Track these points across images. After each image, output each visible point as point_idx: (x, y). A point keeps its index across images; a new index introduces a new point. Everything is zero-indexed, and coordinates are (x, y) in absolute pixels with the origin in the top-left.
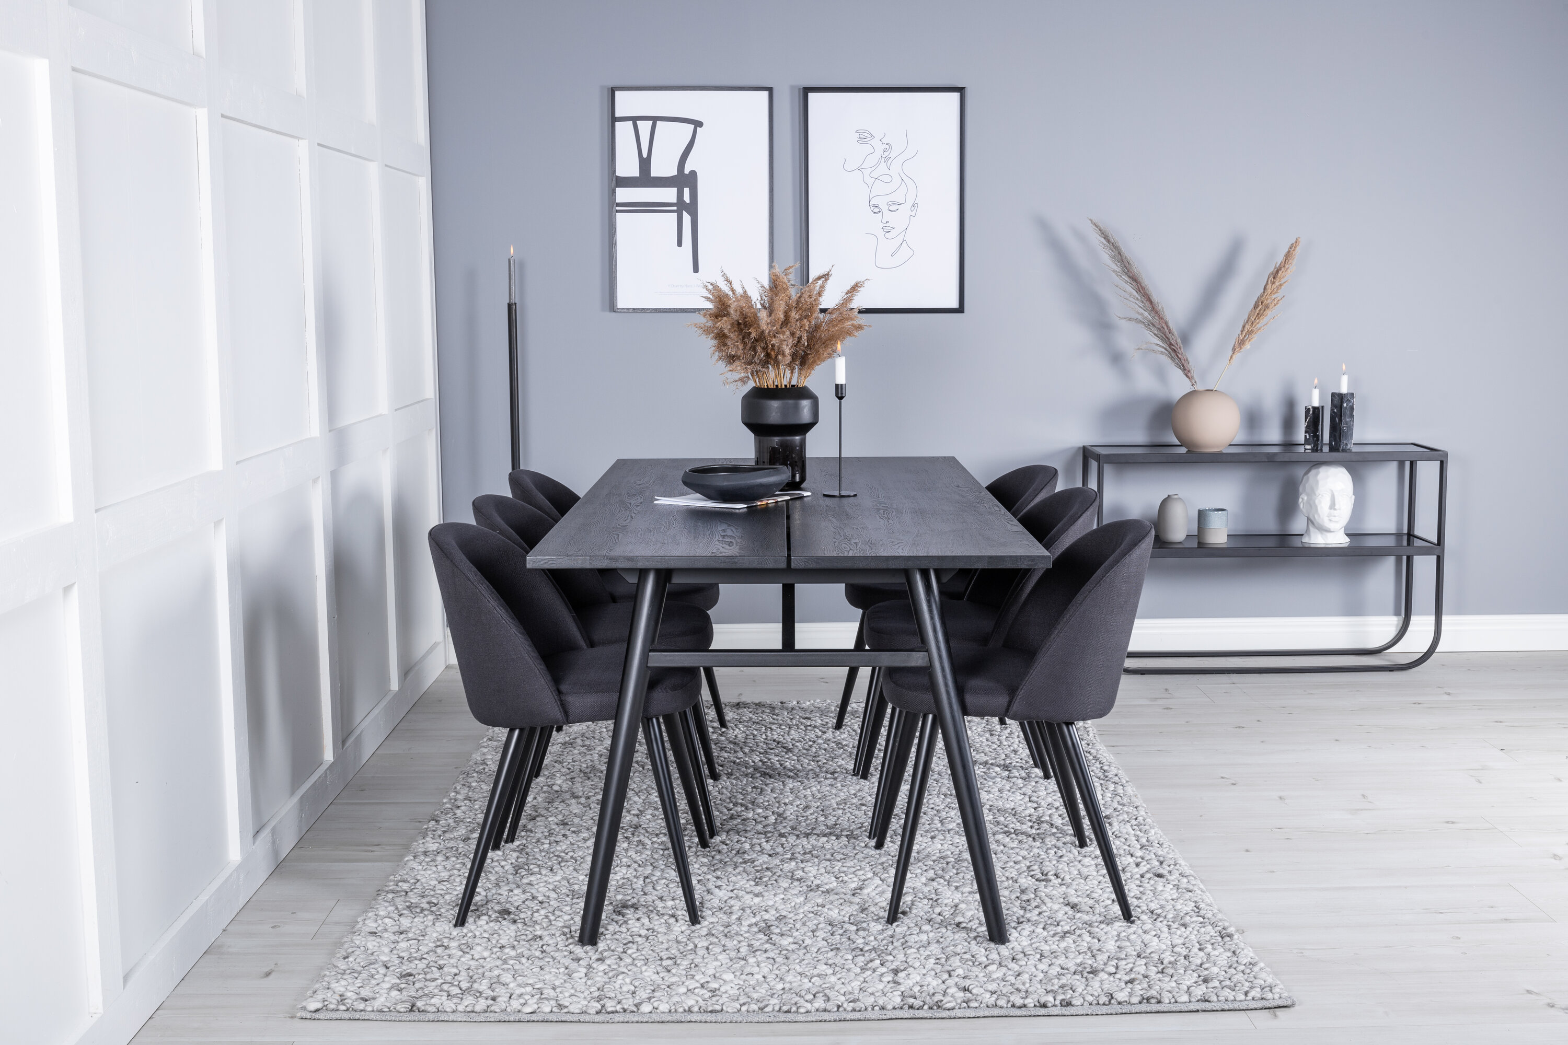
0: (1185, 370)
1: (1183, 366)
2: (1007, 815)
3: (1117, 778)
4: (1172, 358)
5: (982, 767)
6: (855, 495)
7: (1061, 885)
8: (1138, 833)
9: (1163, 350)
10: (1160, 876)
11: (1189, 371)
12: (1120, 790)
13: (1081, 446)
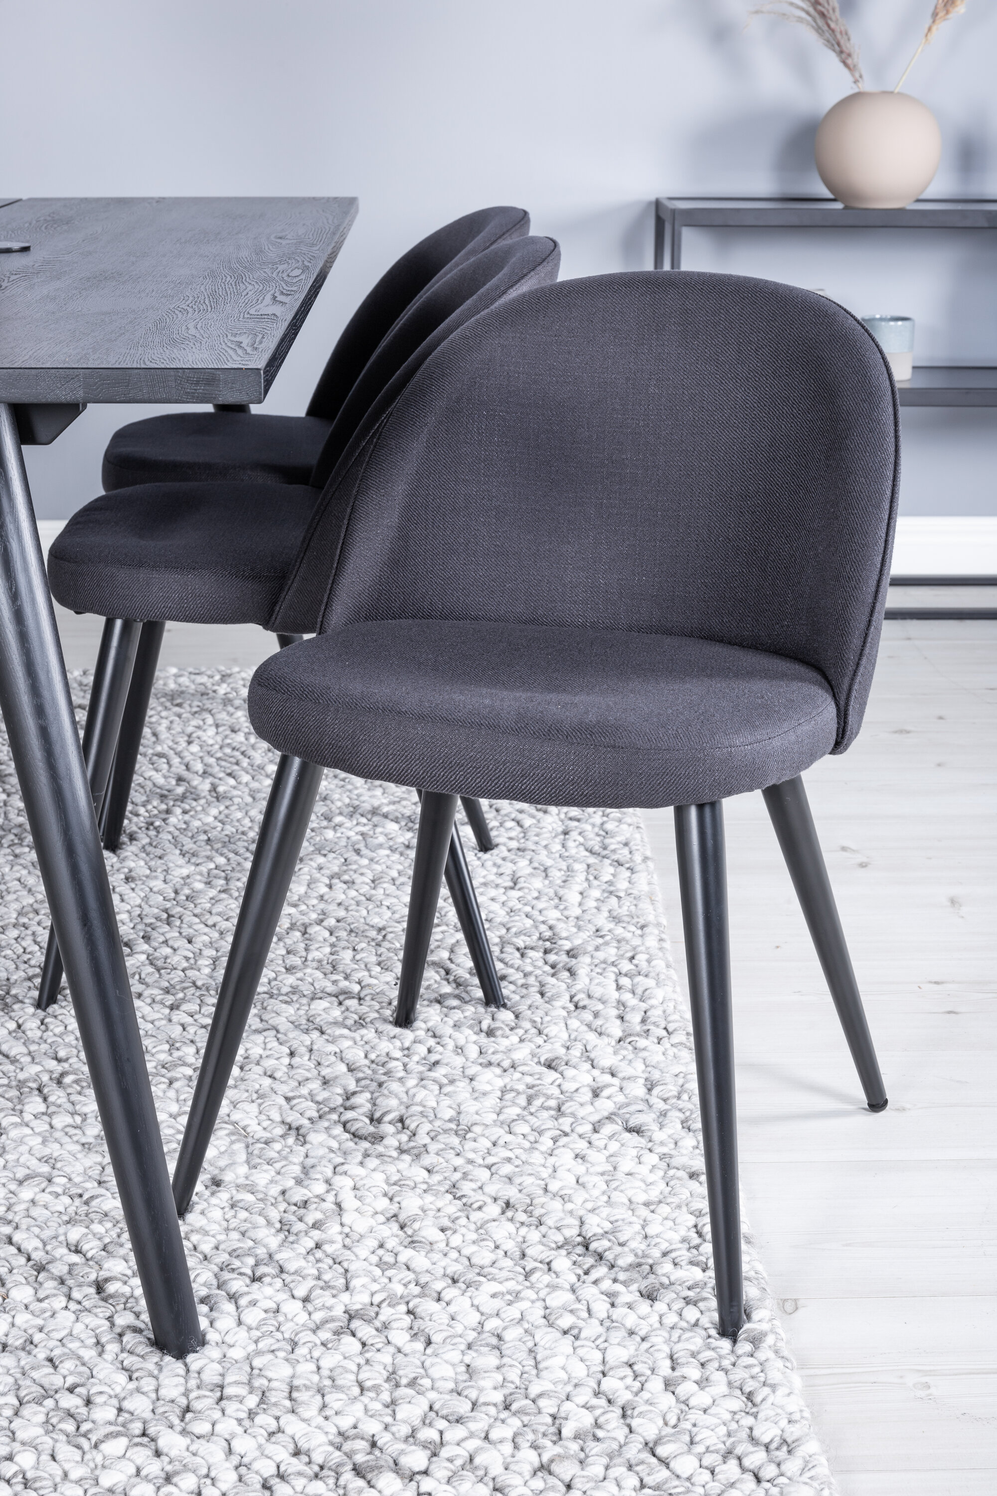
0: (841, 52)
1: (839, 44)
3: (626, 851)
4: (819, 30)
6: (26, 249)
8: (627, 997)
9: (803, 15)
10: (637, 1130)
11: (849, 55)
12: (622, 885)
13: (653, 198)
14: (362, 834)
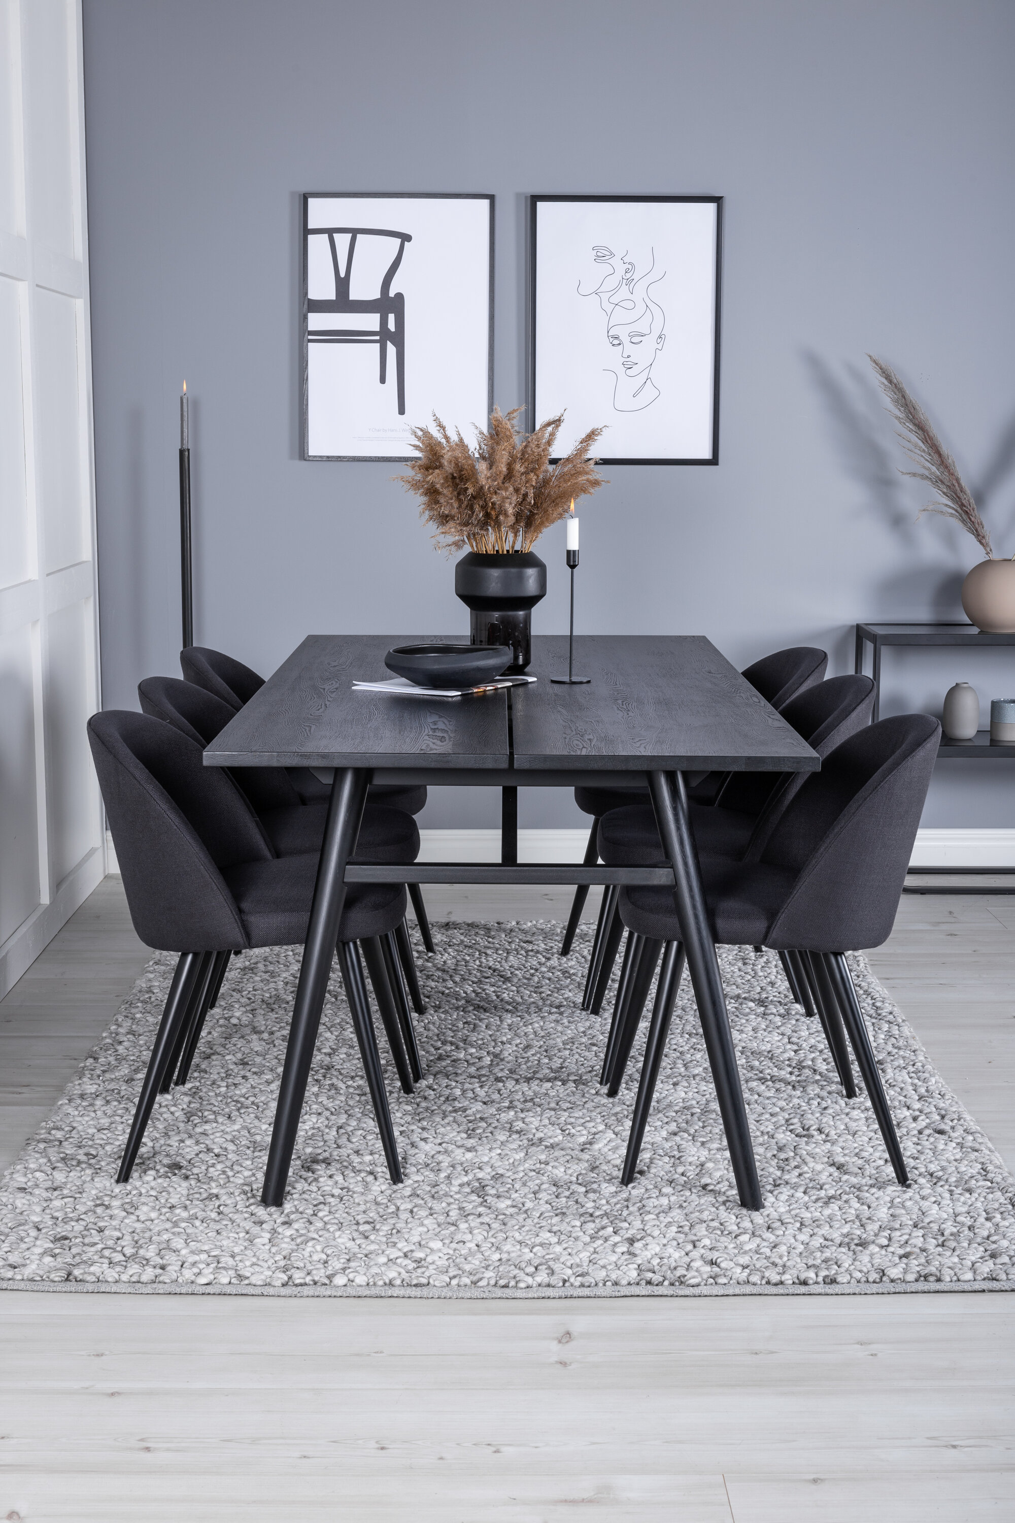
0: (978, 535)
1: (977, 531)
2: (763, 1059)
3: (891, 1016)
4: (963, 521)
5: (733, 1001)
7: (825, 1141)
8: (916, 1081)
9: (954, 512)
10: (941, 1132)
11: (983, 537)
13: (855, 624)
14: (736, 1008)
